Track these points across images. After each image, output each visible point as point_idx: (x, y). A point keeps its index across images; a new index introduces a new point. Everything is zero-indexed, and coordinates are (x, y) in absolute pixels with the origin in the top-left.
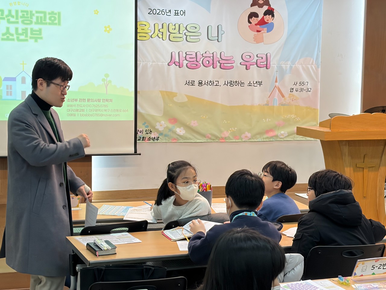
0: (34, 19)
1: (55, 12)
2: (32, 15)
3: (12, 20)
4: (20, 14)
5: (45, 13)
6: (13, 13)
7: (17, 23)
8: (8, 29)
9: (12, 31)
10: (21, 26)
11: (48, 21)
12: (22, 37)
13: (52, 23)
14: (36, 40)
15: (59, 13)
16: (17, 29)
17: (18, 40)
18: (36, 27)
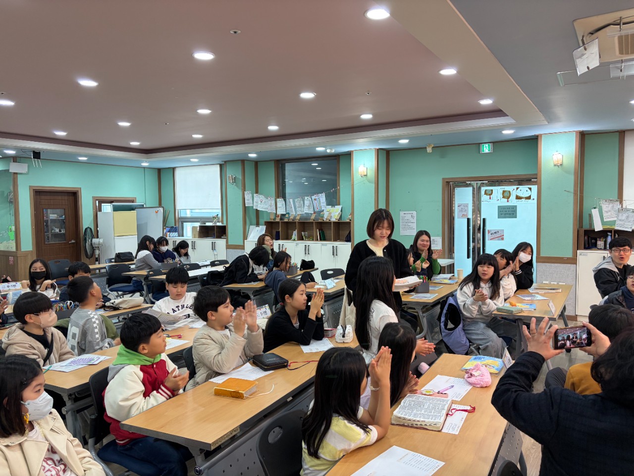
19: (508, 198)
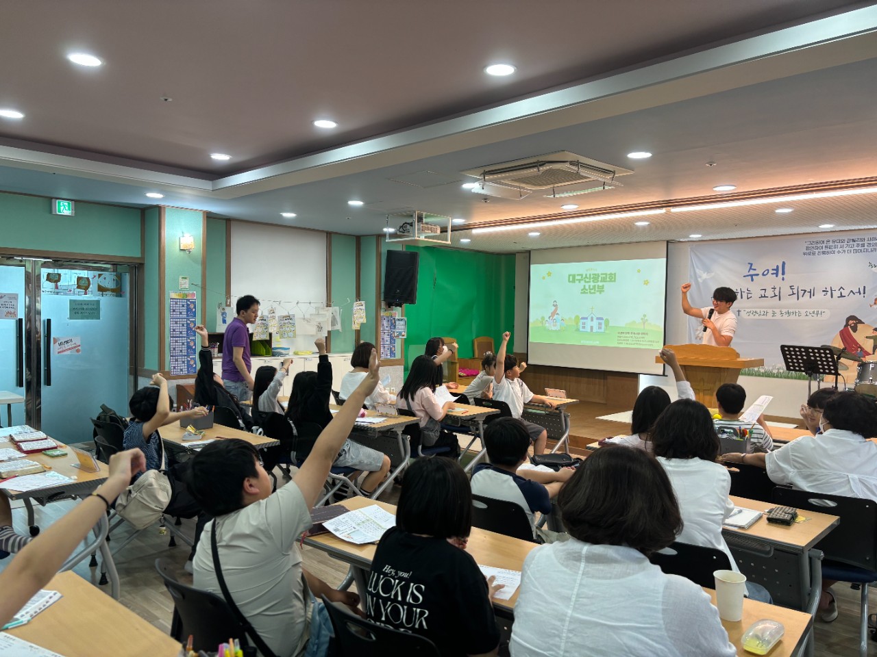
0: (600, 279)
1: (613, 273)
2: (599, 276)
3: (587, 280)
4: (592, 276)
5: (606, 274)
6: (588, 276)
7: (590, 282)
8: (585, 286)
9: (587, 287)
10: (592, 284)
11: (608, 279)
12: (593, 291)
13: (611, 281)
14: (600, 292)
15: (615, 274)
16: (590, 286)
17: (590, 293)
18: (600, 284)
19: (86, 288)
